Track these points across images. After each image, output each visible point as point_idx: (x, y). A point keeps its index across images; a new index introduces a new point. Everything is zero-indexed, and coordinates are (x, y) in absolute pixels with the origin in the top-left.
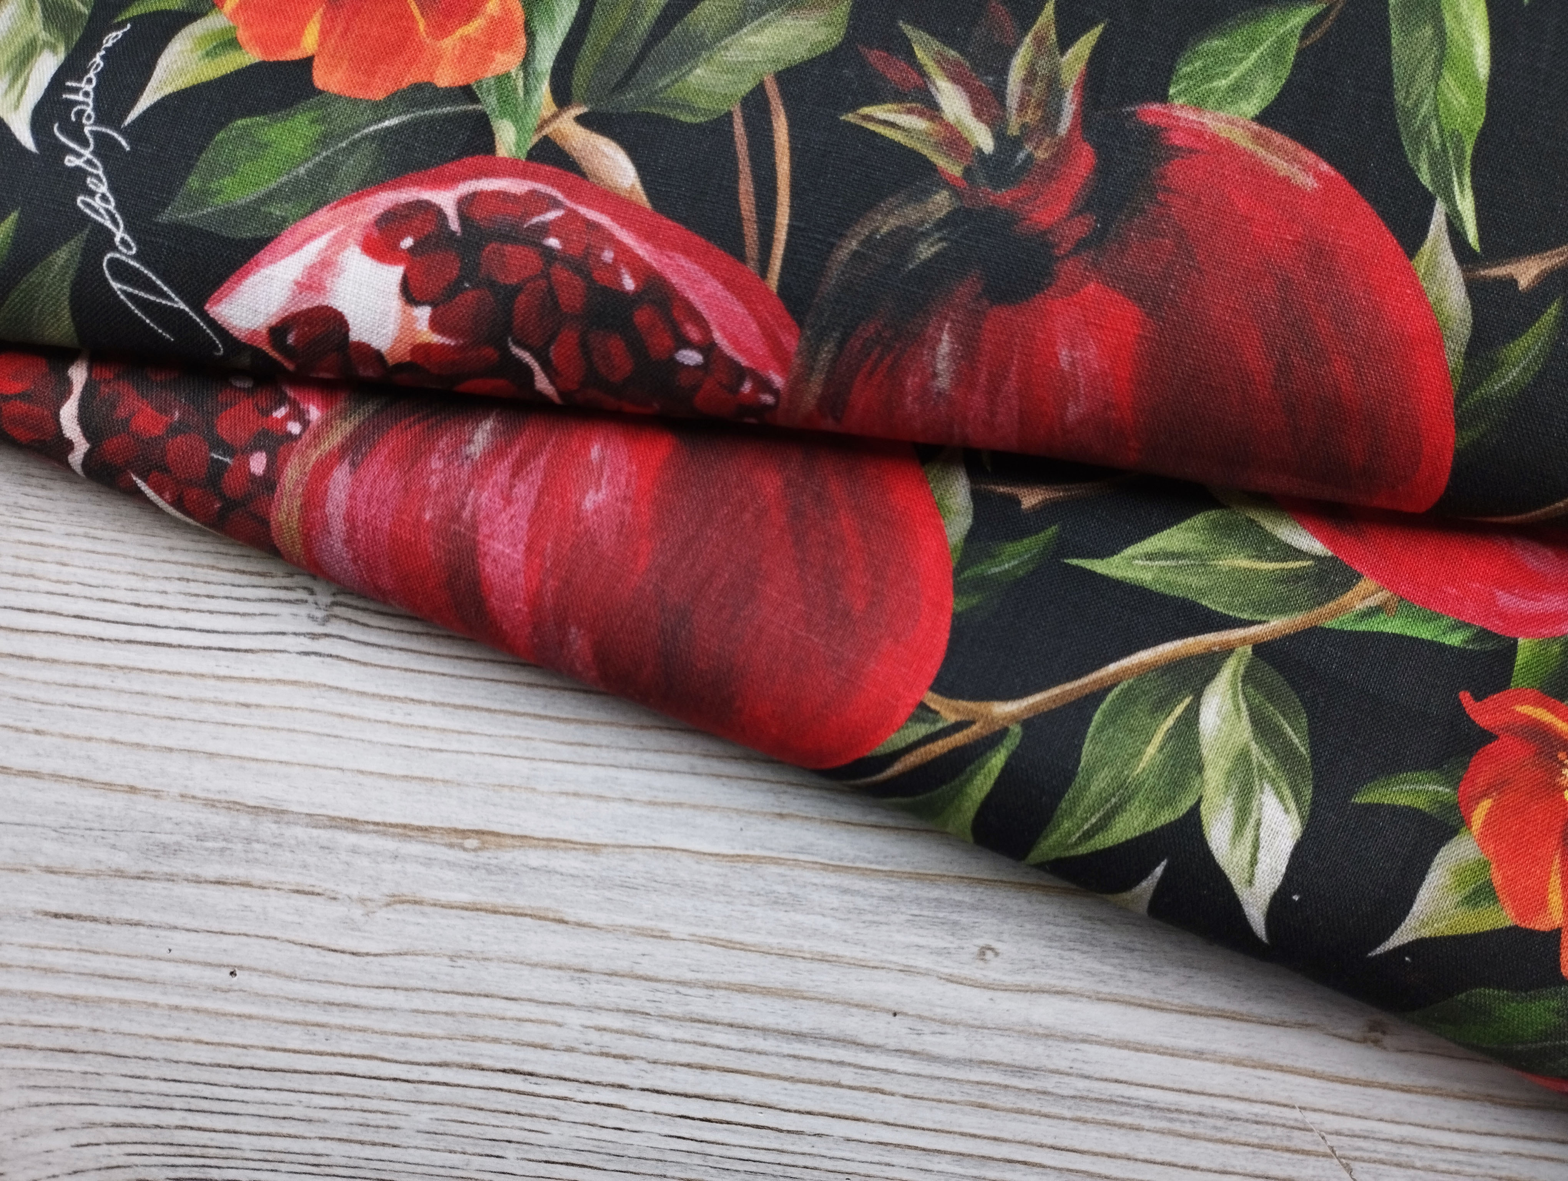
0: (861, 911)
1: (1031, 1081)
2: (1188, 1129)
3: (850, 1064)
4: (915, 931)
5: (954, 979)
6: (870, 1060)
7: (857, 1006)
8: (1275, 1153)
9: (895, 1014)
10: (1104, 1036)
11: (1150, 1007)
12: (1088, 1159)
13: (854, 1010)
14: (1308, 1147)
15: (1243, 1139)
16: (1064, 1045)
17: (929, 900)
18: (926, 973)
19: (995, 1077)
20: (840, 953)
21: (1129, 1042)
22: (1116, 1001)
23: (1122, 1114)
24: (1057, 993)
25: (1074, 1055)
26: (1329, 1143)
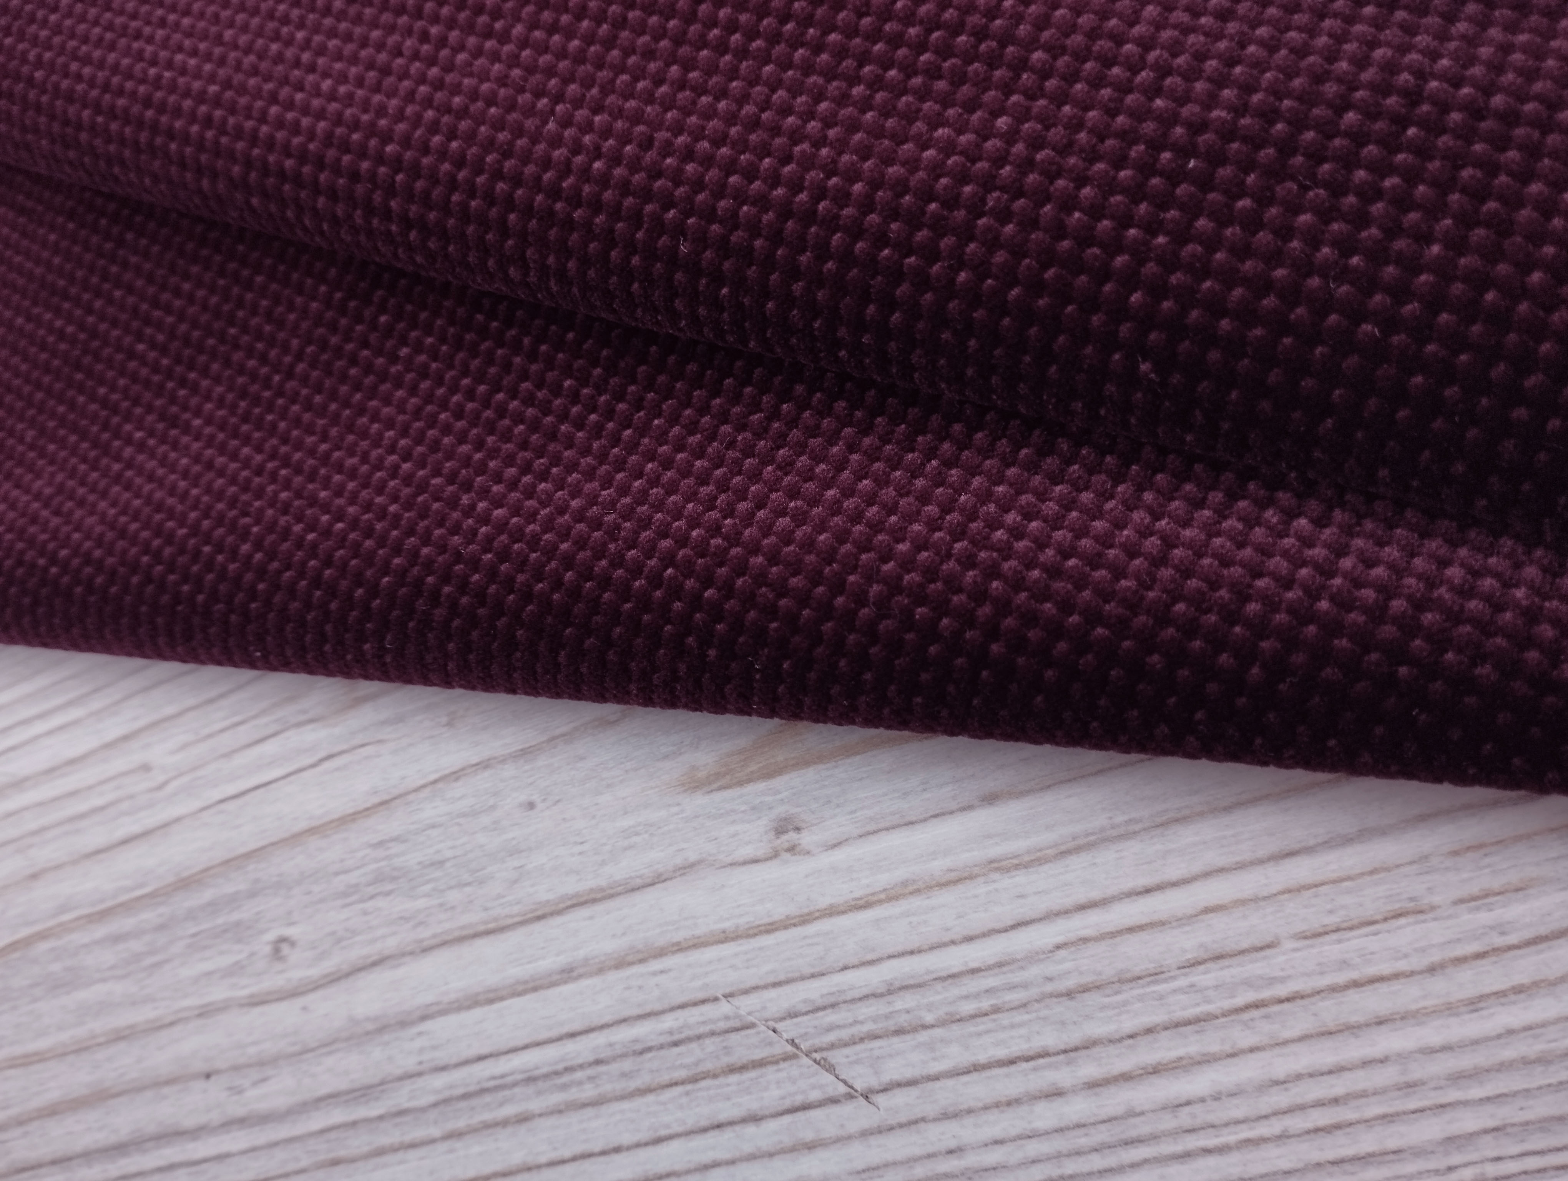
0: (138, 958)
1: (378, 1104)
2: (588, 1092)
4: (199, 956)
5: (256, 1000)
6: (200, 1148)
7: (168, 1082)
8: (716, 1082)
9: (208, 1077)
10: (445, 999)
11: (488, 933)
14: (757, 1055)
15: (666, 1078)
16: (402, 1034)
17: (202, 909)
18: (225, 1006)
19: (338, 1115)
20: (133, 1021)
21: (478, 994)
22: (444, 944)
23: (501, 1104)
24: (374, 964)
25: (418, 1043)
26: (785, 1036)
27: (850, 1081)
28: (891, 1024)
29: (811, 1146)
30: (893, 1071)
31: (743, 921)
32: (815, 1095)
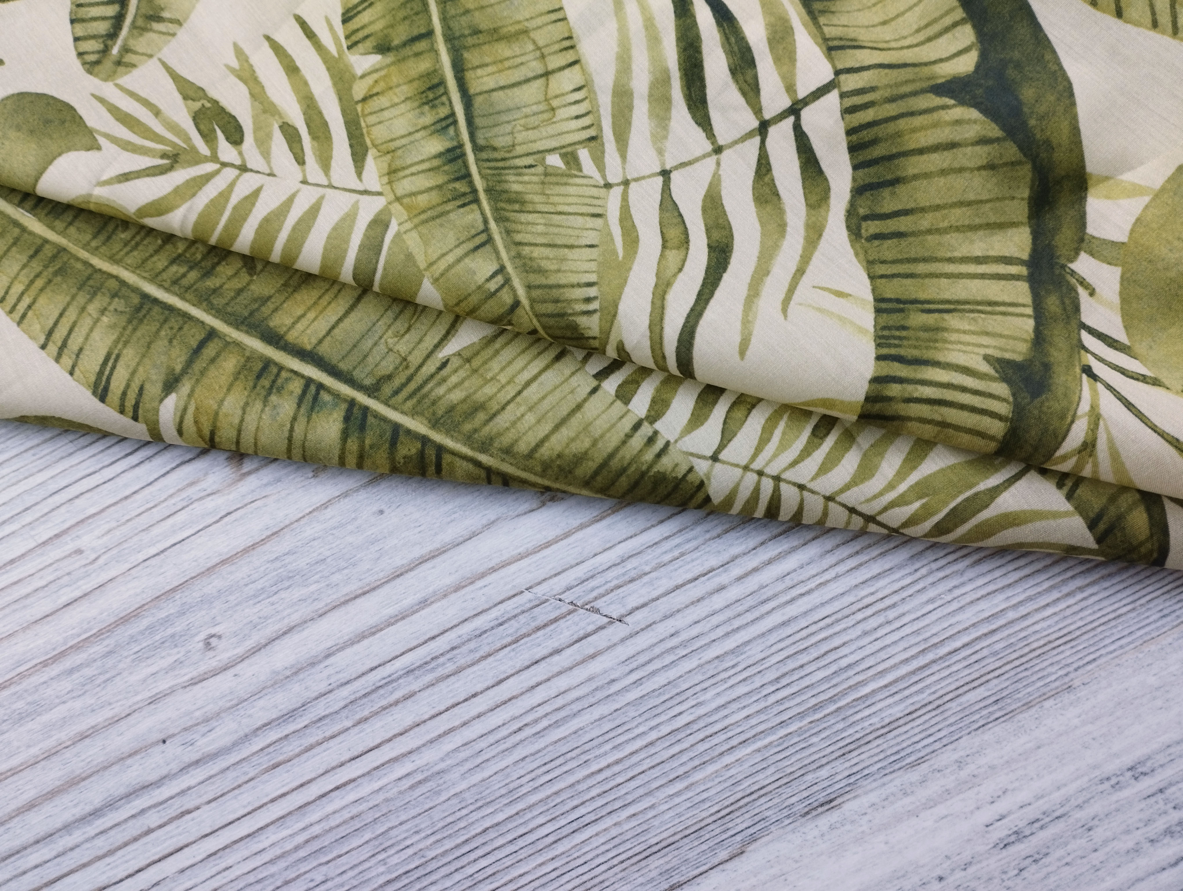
0: (91, 679)
1: (304, 718)
2: (450, 668)
3: (150, 808)
4: (144, 664)
5: (196, 680)
6: (165, 792)
7: (130, 756)
8: (530, 638)
9: (164, 742)
10: (341, 641)
11: (364, 593)
12: (386, 748)
13: (129, 761)
14: (553, 616)
15: (498, 645)
16: (313, 670)
17: (142, 633)
18: (172, 691)
19: (273, 735)
20: (93, 724)
21: (364, 632)
22: (334, 608)
23: (391, 693)
24: (285, 633)
25: (326, 673)
26: (567, 601)
27: (610, 614)
28: (627, 578)
29: (593, 657)
30: (633, 602)
31: (530, 546)
32: (591, 628)
